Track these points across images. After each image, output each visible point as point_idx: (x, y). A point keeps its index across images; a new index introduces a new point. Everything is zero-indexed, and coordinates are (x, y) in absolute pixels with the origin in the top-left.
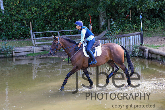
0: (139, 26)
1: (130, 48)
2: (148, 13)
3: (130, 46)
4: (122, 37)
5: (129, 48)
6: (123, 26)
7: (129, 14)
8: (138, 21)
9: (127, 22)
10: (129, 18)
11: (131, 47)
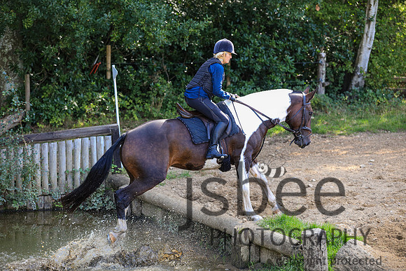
0: (134, 101)
1: (73, 180)
2: (170, 58)
3: (74, 172)
4: (46, 140)
5: (70, 180)
6: (77, 98)
7: (104, 59)
8: (133, 85)
9: (93, 87)
10: (104, 73)
11: (78, 175)
